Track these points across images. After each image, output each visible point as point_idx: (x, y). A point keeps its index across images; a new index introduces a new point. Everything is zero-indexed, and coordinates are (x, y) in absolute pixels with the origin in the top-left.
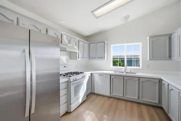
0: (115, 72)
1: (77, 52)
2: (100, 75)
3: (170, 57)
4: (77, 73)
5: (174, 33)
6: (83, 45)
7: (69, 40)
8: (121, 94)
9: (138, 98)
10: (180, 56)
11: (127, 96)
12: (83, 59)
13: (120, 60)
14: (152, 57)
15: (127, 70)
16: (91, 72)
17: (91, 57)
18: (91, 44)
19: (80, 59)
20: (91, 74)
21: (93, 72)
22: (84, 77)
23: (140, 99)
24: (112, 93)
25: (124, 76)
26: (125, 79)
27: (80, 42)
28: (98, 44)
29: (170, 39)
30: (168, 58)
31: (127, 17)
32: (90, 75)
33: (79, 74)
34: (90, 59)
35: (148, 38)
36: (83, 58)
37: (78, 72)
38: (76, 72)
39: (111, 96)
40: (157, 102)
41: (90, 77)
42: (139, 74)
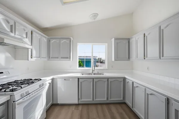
0: (82, 75)
1: (28, 49)
2: (65, 80)
3: (129, 58)
4: (29, 82)
5: (132, 38)
6: (40, 39)
7: (12, 26)
8: (91, 99)
9: (107, 98)
10: (137, 57)
11: (96, 100)
12: (39, 59)
13: (81, 60)
14: (117, 58)
15: (94, 71)
16: (51, 77)
17: (51, 57)
18: (51, 40)
19: (34, 59)
20: (53, 79)
21: (55, 77)
22: (41, 86)
23: (109, 100)
24: (81, 99)
25: (93, 79)
26: (95, 81)
27: (34, 33)
28: (61, 40)
29: (129, 42)
30: (128, 59)
31: (96, 15)
32: (50, 81)
33: (33, 82)
34: (51, 59)
35: (113, 40)
36: (39, 57)
37: (31, 79)
38: (28, 80)
39: (80, 102)
40: (122, 99)
41: (51, 84)
42: (107, 75)
